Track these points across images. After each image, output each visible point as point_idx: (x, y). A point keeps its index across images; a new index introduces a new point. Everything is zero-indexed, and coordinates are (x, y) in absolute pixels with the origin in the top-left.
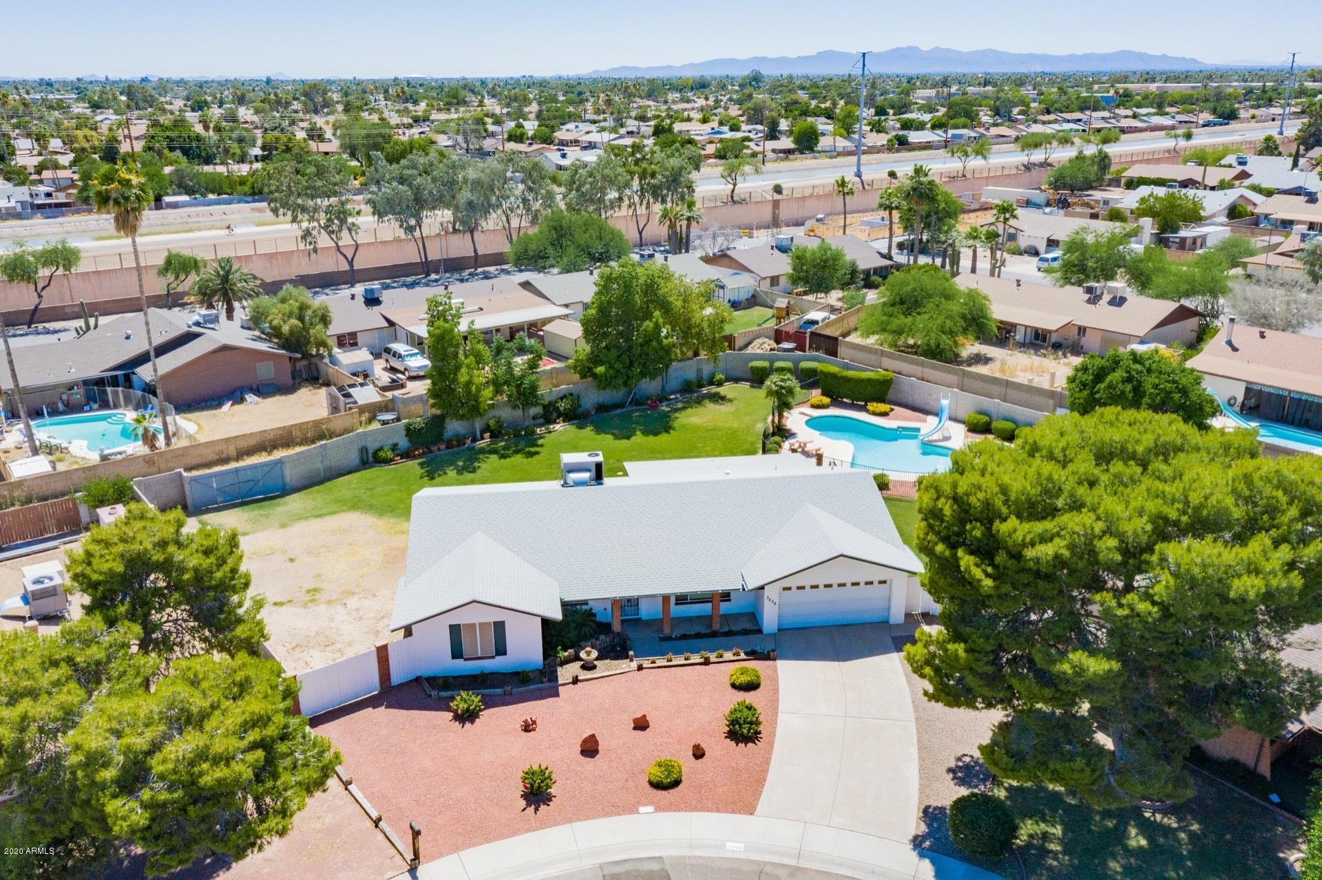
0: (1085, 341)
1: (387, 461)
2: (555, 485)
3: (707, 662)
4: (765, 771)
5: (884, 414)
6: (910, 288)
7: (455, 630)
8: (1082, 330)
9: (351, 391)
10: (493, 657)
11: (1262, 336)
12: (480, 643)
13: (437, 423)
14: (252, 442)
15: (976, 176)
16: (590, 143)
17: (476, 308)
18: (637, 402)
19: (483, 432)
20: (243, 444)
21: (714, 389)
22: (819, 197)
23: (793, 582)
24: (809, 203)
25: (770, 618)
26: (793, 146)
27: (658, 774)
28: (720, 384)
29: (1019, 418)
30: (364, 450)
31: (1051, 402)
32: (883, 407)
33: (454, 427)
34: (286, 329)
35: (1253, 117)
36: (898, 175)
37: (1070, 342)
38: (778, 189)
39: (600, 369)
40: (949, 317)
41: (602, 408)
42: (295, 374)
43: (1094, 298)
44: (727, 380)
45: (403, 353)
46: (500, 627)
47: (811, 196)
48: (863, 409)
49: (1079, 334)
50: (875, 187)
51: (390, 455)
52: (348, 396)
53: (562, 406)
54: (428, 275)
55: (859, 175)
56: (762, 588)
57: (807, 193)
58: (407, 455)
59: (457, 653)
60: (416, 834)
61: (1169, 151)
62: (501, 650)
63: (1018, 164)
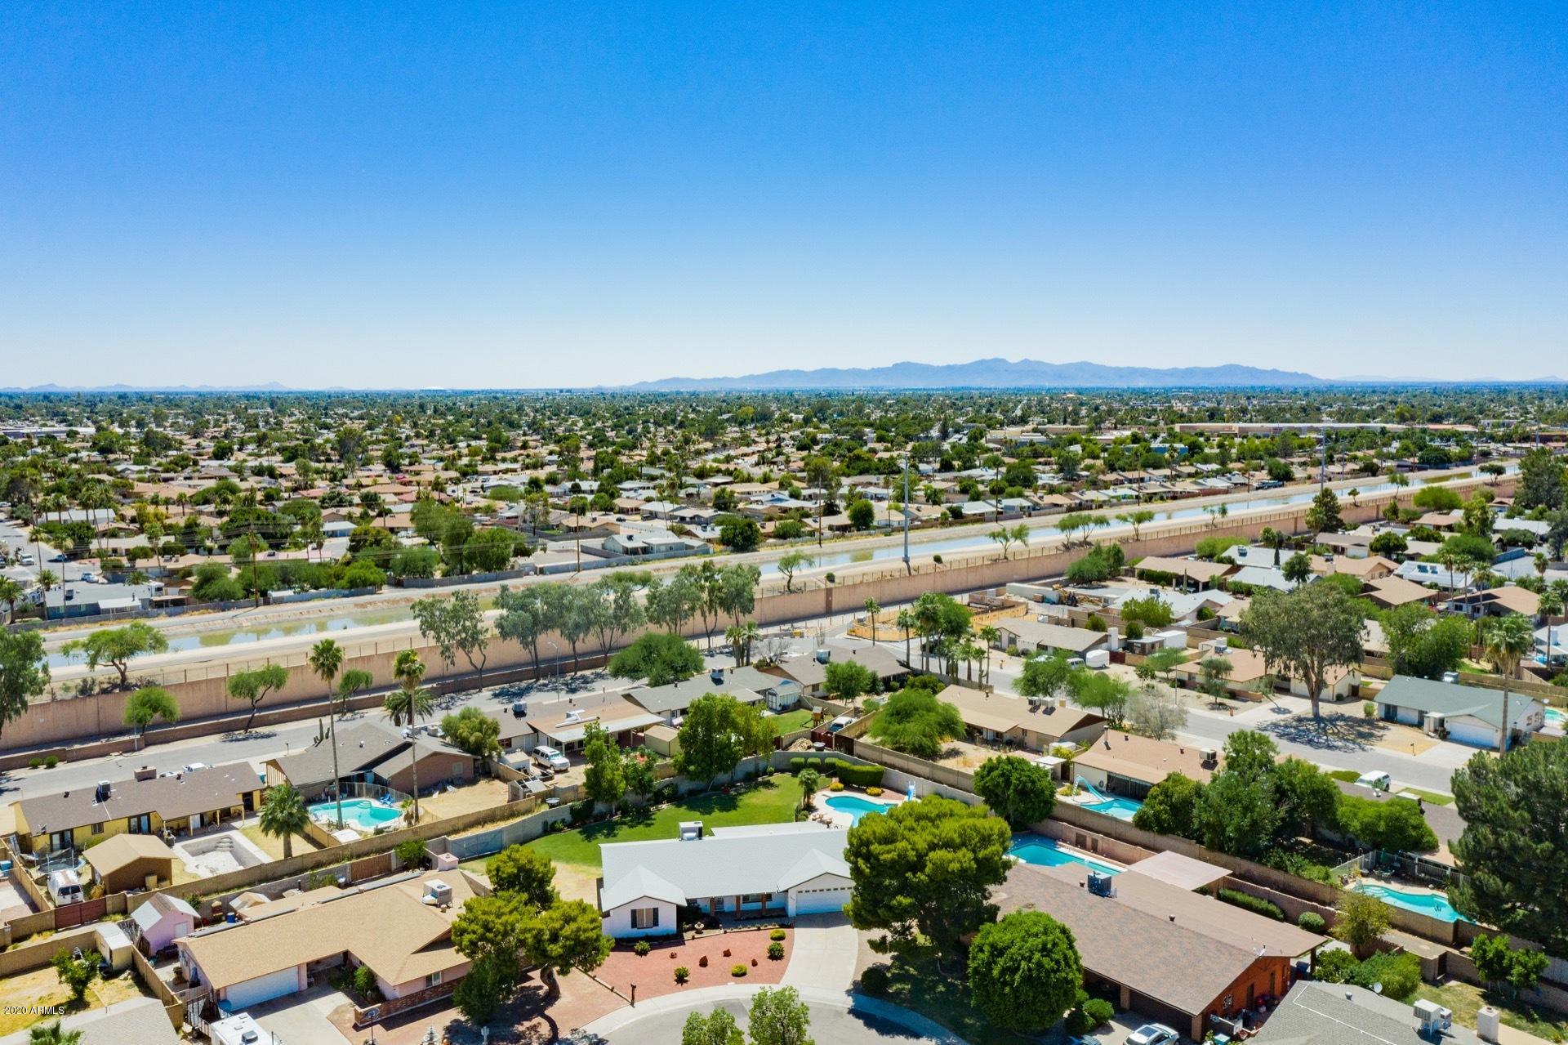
0: (1027, 739)
1: (560, 830)
2: (676, 840)
3: (759, 929)
4: (786, 967)
5: (878, 795)
7: (634, 912)
8: (1025, 732)
9: (526, 783)
10: (654, 928)
11: (1127, 739)
12: (646, 920)
13: (589, 805)
14: (472, 819)
15: (1017, 558)
17: (595, 717)
18: (715, 788)
19: (617, 810)
20: (467, 820)
21: (766, 778)
22: (868, 584)
23: (803, 888)
24: (860, 590)
25: (792, 909)
26: (848, 522)
27: (736, 970)
28: (771, 774)
30: (545, 823)
32: (877, 790)
33: (600, 807)
34: (472, 739)
36: (944, 559)
37: (1018, 740)
38: (830, 578)
39: (692, 768)
41: (691, 793)
42: (476, 770)
43: (1034, 707)
44: (777, 771)
45: (550, 754)
46: (656, 911)
47: (861, 583)
48: (864, 791)
49: (1023, 734)
50: (921, 572)
51: (561, 826)
52: (525, 787)
53: (666, 792)
54: (538, 680)
55: (906, 560)
56: (787, 891)
57: (857, 581)
58: (571, 826)
59: (634, 924)
60: (634, 987)
62: (656, 923)
63: (1059, 544)
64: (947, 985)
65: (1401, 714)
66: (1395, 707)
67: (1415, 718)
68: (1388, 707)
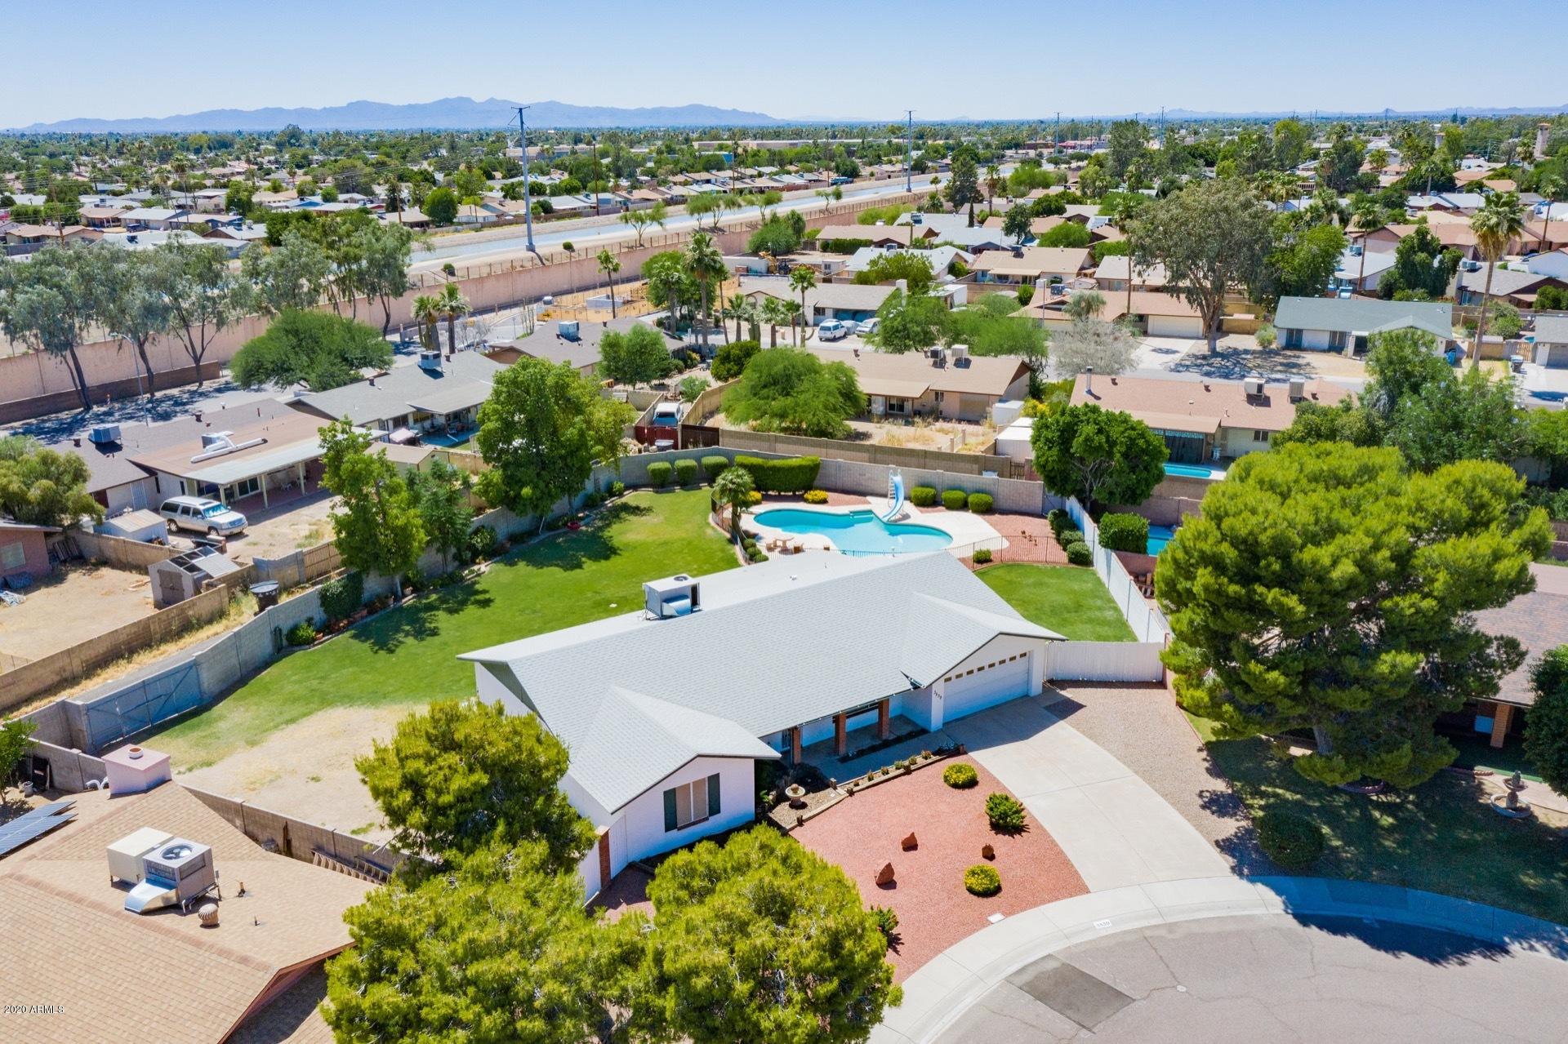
0: (943, 406)
1: (310, 642)
3: (908, 771)
4: (1061, 852)
5: (824, 502)
6: (780, 366)
7: (670, 797)
8: (939, 395)
9: (195, 562)
10: (707, 819)
11: (1114, 382)
13: (354, 583)
14: (101, 649)
15: (655, 245)
16: (138, 221)
17: (259, 440)
18: (551, 526)
19: (404, 585)
20: (88, 654)
21: (619, 501)
22: (497, 276)
24: (489, 285)
25: (937, 715)
26: (425, 218)
27: (972, 883)
28: (621, 495)
29: (965, 485)
30: (277, 632)
31: (975, 467)
32: (821, 494)
33: (373, 584)
34: (34, 494)
35: (872, 174)
36: (575, 247)
37: (927, 409)
38: (449, 270)
39: (526, 491)
40: (829, 393)
41: (515, 538)
42: (53, 555)
43: (939, 361)
44: (627, 488)
45: (202, 508)
46: (714, 780)
47: (489, 275)
48: (801, 499)
49: (937, 399)
50: (555, 262)
51: (309, 633)
52: (193, 568)
53: (479, 541)
54: (88, 408)
55: (531, 248)
56: (934, 683)
57: (485, 272)
58: (328, 628)
59: (671, 824)
61: (820, 211)
63: (690, 230)
64: (1387, 808)
65: (1306, 340)
66: (1300, 331)
67: (1325, 340)
68: (1290, 332)
